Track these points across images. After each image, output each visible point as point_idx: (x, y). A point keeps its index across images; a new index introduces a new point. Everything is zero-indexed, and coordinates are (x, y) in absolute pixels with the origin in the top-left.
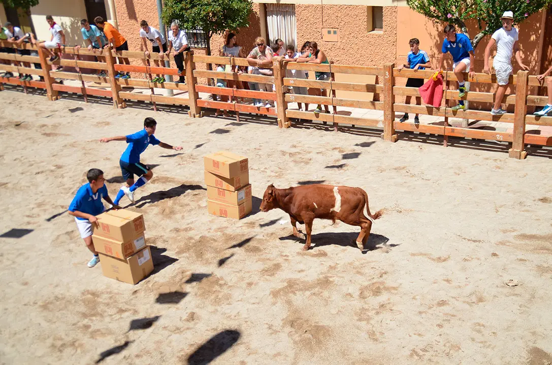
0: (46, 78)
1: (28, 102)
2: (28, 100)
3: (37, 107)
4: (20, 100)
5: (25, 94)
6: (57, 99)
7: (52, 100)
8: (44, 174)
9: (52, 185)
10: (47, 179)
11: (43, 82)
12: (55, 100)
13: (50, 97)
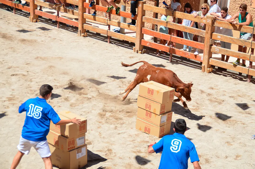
0: (31, 4)
1: (14, 20)
2: (15, 18)
3: (21, 24)
4: (9, 18)
5: (13, 14)
6: (37, 22)
7: (33, 22)
8: (18, 77)
9: (22, 86)
10: (19, 81)
11: (28, 7)
12: (35, 22)
13: (32, 19)
